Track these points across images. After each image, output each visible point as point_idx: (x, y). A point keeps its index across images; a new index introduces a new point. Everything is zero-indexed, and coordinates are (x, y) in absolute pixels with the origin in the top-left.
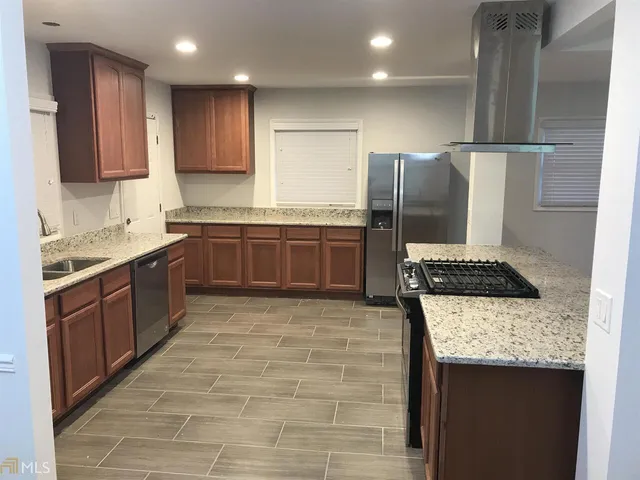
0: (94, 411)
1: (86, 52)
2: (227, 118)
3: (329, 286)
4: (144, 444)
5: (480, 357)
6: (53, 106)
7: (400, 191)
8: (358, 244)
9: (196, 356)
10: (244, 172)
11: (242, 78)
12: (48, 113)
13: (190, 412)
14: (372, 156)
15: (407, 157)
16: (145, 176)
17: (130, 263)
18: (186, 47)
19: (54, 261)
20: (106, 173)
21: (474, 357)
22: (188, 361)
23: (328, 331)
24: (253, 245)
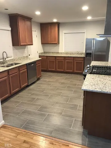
0: (18, 95)
1: (16, 16)
2: (53, 31)
3: (75, 71)
4: (26, 103)
5: (92, 90)
6: (10, 29)
7: (93, 48)
8: (83, 61)
9: (42, 85)
10: (57, 44)
11: (55, 20)
12: (9, 30)
13: (36, 97)
14: (87, 39)
15: (95, 39)
16: (32, 45)
17: (26, 64)
18: (38, 13)
19: (10, 63)
20: (22, 44)
21: (91, 90)
22: (40, 86)
23: (72, 82)
24: (58, 61)
